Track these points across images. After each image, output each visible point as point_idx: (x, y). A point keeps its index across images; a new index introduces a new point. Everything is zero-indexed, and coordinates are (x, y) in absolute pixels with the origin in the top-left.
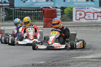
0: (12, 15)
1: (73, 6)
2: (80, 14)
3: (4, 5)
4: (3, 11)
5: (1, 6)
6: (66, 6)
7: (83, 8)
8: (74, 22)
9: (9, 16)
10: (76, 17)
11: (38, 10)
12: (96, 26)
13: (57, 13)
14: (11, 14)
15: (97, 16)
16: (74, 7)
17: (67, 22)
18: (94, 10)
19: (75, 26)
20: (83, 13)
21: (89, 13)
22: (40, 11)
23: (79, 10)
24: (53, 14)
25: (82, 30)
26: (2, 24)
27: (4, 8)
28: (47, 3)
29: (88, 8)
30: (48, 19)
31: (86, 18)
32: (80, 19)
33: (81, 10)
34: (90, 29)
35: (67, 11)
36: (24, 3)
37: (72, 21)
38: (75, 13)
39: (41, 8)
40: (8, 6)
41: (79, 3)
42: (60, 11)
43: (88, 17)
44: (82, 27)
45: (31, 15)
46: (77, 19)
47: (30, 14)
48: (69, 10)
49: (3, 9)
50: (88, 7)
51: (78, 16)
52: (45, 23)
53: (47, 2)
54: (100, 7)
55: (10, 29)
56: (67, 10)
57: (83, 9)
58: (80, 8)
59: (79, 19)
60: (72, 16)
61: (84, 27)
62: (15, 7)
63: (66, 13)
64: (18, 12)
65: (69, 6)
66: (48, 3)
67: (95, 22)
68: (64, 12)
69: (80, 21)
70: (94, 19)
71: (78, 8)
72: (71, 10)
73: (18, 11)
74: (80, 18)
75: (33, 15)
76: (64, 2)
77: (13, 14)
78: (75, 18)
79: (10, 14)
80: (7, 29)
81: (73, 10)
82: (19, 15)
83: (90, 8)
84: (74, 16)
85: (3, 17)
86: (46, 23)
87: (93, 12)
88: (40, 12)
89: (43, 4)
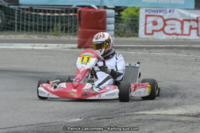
0: (14, 19)
1: (140, 6)
2: (155, 23)
6: (126, 6)
7: (161, 9)
8: (141, 39)
9: (8, 21)
10: (145, 29)
11: (67, 12)
12: (187, 48)
13: (108, 19)
14: (11, 17)
15: (188, 28)
16: (141, 7)
17: (126, 39)
18: (183, 15)
19: (142, 48)
20: (160, 21)
21: (172, 22)
22: (71, 14)
23: (152, 14)
24: (98, 20)
25: (158, 56)
29: (170, 11)
30: (89, 30)
31: (167, 32)
32: (155, 33)
33: (156, 14)
34: (174, 54)
35: (126, 15)
37: (137, 36)
38: (144, 20)
39: (73, 7)
42: (114, 15)
43: (172, 29)
44: (158, 50)
45: (53, 20)
47: (51, 18)
48: (132, 14)
50: (171, 9)
51: (150, 25)
52: (82, 38)
54: (195, 9)
56: (127, 12)
57: (160, 12)
58: (155, 10)
59: (151, 32)
60: (138, 26)
61: (161, 50)
62: (20, 3)
63: (124, 19)
64: (25, 15)
65: (132, 6)
67: (185, 39)
68: (122, 17)
69: (153, 36)
70: (182, 34)
71: (151, 9)
72: (135, 14)
73: (26, 12)
74: (153, 31)
75: (57, 20)
77: (16, 18)
78: (144, 30)
79: (9, 18)
80: (4, 49)
81: (139, 14)
82: (27, 19)
83: (175, 11)
84: (142, 26)
86: (83, 40)
87: (181, 19)
88: (71, 16)
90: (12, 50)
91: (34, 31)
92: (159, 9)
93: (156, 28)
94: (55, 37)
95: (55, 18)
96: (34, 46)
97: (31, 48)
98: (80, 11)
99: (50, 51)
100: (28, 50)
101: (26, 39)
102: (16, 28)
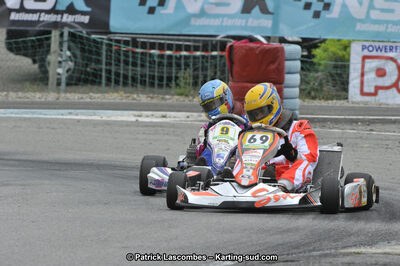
0: (99, 62)
1: (351, 38)
2: (381, 73)
3: (67, 18)
4: (61, 44)
5: (56, 25)
6: (323, 37)
7: (394, 45)
8: (353, 103)
9: (87, 65)
10: (362, 83)
11: (205, 48)
13: (287, 63)
14: (94, 57)
16: (354, 40)
17: (323, 103)
19: (356, 121)
20: (391, 68)
22: (214, 53)
23: (374, 53)
24: (268, 64)
25: (387, 139)
26: (58, 99)
27: (66, 34)
28: (244, 21)
30: (250, 85)
32: (380, 92)
33: (383, 54)
35: (325, 55)
36: (151, 16)
37: (347, 98)
38: (360, 66)
39: (218, 38)
40: (82, 24)
41: (377, 26)
42: (300, 57)
44: (387, 127)
45: (178, 65)
46: (366, 90)
47: (174, 61)
48: (334, 54)
49: (62, 35)
51: (370, 77)
53: (245, 15)
55: (91, 121)
56: (325, 50)
57: (391, 50)
58: (382, 46)
59: (372, 91)
60: (348, 77)
61: (393, 126)
62: (112, 30)
63: (320, 64)
64: (122, 53)
65: (337, 37)
66: (250, 20)
68: (315, 60)
69: (377, 98)
71: (372, 43)
72: (341, 53)
73: (124, 48)
74: (378, 88)
75: (187, 65)
76: (316, 21)
77: (104, 60)
78: (359, 85)
79: (90, 60)
80: (79, 121)
81: (349, 55)
82: (126, 63)
84: (356, 78)
85: (60, 71)
88: (214, 57)
89: (228, 22)
90: (95, 124)
91: (139, 85)
92: (389, 44)
93: (382, 82)
94: (182, 98)
95: (183, 61)
96: (140, 116)
97: (133, 119)
98: (231, 46)
99: (172, 125)
100: (128, 124)
101: (124, 101)
102: (104, 81)
